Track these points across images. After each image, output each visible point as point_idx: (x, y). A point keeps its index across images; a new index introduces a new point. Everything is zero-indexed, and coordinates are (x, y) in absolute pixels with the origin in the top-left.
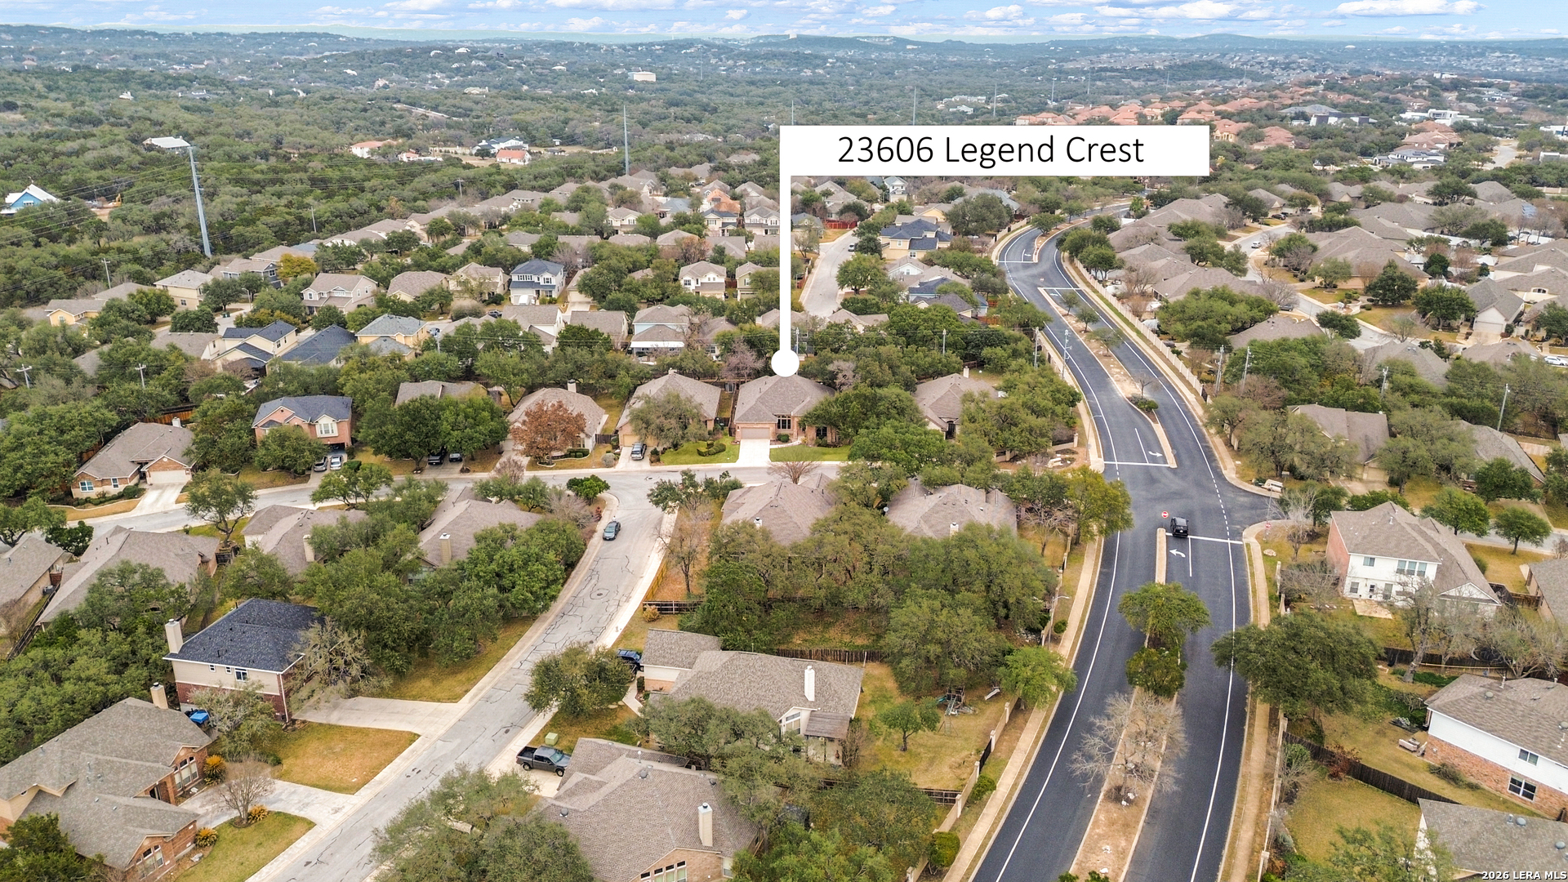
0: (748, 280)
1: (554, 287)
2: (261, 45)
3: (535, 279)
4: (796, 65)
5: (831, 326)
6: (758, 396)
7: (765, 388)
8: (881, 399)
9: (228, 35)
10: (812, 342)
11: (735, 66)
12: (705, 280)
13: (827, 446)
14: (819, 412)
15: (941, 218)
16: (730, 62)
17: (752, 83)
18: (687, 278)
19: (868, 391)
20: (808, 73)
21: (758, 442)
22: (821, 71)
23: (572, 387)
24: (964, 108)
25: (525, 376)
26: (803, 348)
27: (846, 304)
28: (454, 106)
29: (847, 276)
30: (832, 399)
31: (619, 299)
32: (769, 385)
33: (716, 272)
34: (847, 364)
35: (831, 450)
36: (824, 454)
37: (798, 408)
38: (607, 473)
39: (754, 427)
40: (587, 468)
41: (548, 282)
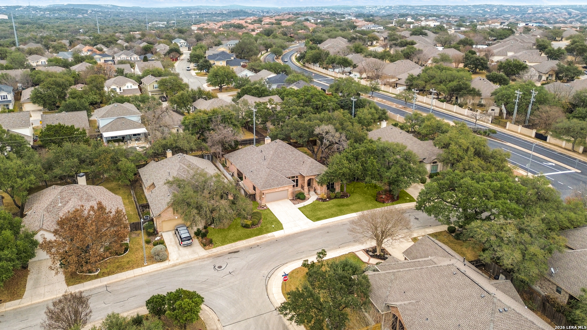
0: (156, 85)
1: (10, 101)
11: (45, 14)
12: (125, 88)
15: (229, 51)
16: (42, 13)
18: (113, 87)
21: (280, 203)
23: (82, 180)
25: (32, 177)
31: (74, 103)
33: (131, 82)
37: (305, 168)
38: (164, 269)
39: (276, 190)
40: (138, 266)
41: (4, 98)
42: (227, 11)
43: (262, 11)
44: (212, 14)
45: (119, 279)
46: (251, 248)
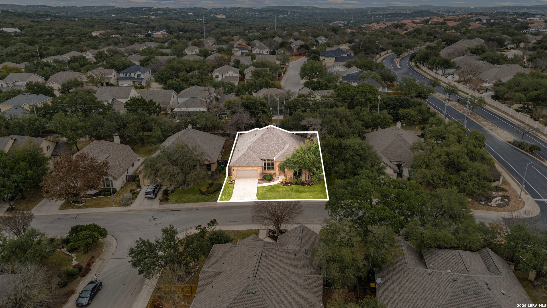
0: (251, 75)
2: (87, 9)
3: (133, 75)
4: (277, 14)
5: (300, 96)
6: (249, 145)
7: (254, 139)
8: (346, 147)
9: (76, 7)
10: (287, 107)
11: (255, 14)
12: (227, 75)
13: (303, 184)
14: (296, 159)
15: (348, 49)
16: (253, 13)
17: (261, 18)
18: (217, 74)
19: (336, 142)
20: (282, 16)
21: (248, 180)
22: (286, 16)
23: (117, 139)
24: (340, 25)
26: (282, 111)
27: (306, 85)
28: (143, 21)
29: (305, 72)
30: (305, 148)
32: (258, 136)
33: (233, 71)
34: (315, 120)
35: (305, 188)
36: (301, 192)
37: (279, 154)
38: (122, 211)
39: (246, 169)
40: (108, 206)
41: (139, 77)
42: (411, 11)
43: (448, 11)
44: (395, 14)
45: (89, 212)
46: (191, 210)
